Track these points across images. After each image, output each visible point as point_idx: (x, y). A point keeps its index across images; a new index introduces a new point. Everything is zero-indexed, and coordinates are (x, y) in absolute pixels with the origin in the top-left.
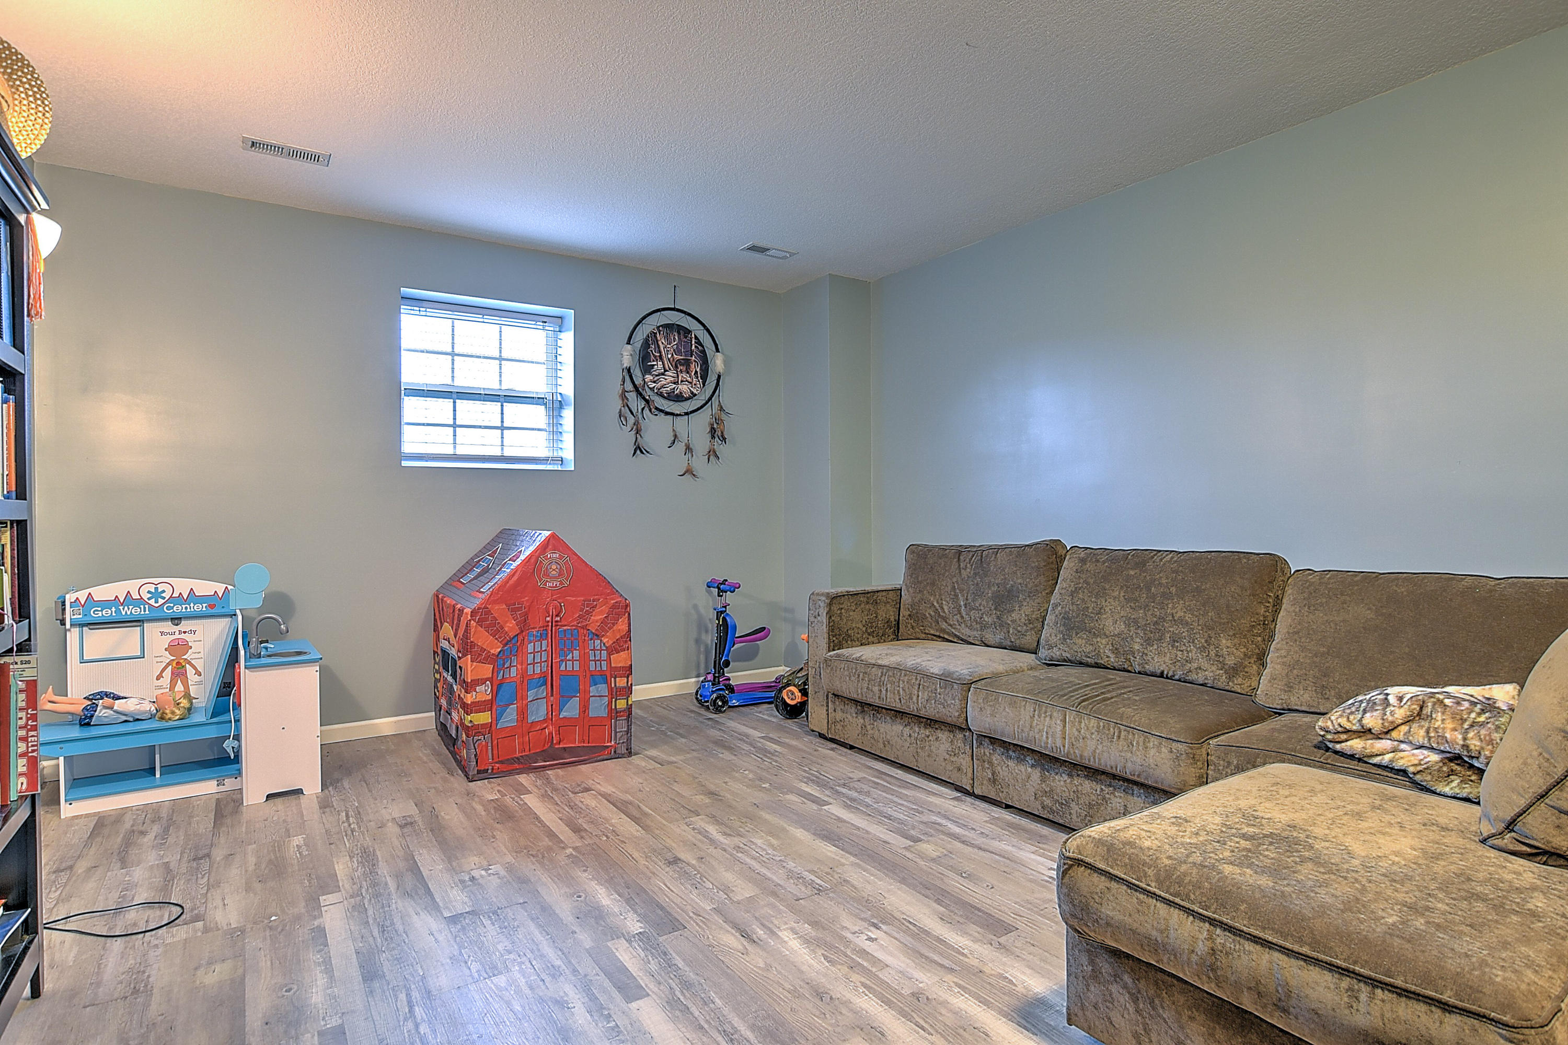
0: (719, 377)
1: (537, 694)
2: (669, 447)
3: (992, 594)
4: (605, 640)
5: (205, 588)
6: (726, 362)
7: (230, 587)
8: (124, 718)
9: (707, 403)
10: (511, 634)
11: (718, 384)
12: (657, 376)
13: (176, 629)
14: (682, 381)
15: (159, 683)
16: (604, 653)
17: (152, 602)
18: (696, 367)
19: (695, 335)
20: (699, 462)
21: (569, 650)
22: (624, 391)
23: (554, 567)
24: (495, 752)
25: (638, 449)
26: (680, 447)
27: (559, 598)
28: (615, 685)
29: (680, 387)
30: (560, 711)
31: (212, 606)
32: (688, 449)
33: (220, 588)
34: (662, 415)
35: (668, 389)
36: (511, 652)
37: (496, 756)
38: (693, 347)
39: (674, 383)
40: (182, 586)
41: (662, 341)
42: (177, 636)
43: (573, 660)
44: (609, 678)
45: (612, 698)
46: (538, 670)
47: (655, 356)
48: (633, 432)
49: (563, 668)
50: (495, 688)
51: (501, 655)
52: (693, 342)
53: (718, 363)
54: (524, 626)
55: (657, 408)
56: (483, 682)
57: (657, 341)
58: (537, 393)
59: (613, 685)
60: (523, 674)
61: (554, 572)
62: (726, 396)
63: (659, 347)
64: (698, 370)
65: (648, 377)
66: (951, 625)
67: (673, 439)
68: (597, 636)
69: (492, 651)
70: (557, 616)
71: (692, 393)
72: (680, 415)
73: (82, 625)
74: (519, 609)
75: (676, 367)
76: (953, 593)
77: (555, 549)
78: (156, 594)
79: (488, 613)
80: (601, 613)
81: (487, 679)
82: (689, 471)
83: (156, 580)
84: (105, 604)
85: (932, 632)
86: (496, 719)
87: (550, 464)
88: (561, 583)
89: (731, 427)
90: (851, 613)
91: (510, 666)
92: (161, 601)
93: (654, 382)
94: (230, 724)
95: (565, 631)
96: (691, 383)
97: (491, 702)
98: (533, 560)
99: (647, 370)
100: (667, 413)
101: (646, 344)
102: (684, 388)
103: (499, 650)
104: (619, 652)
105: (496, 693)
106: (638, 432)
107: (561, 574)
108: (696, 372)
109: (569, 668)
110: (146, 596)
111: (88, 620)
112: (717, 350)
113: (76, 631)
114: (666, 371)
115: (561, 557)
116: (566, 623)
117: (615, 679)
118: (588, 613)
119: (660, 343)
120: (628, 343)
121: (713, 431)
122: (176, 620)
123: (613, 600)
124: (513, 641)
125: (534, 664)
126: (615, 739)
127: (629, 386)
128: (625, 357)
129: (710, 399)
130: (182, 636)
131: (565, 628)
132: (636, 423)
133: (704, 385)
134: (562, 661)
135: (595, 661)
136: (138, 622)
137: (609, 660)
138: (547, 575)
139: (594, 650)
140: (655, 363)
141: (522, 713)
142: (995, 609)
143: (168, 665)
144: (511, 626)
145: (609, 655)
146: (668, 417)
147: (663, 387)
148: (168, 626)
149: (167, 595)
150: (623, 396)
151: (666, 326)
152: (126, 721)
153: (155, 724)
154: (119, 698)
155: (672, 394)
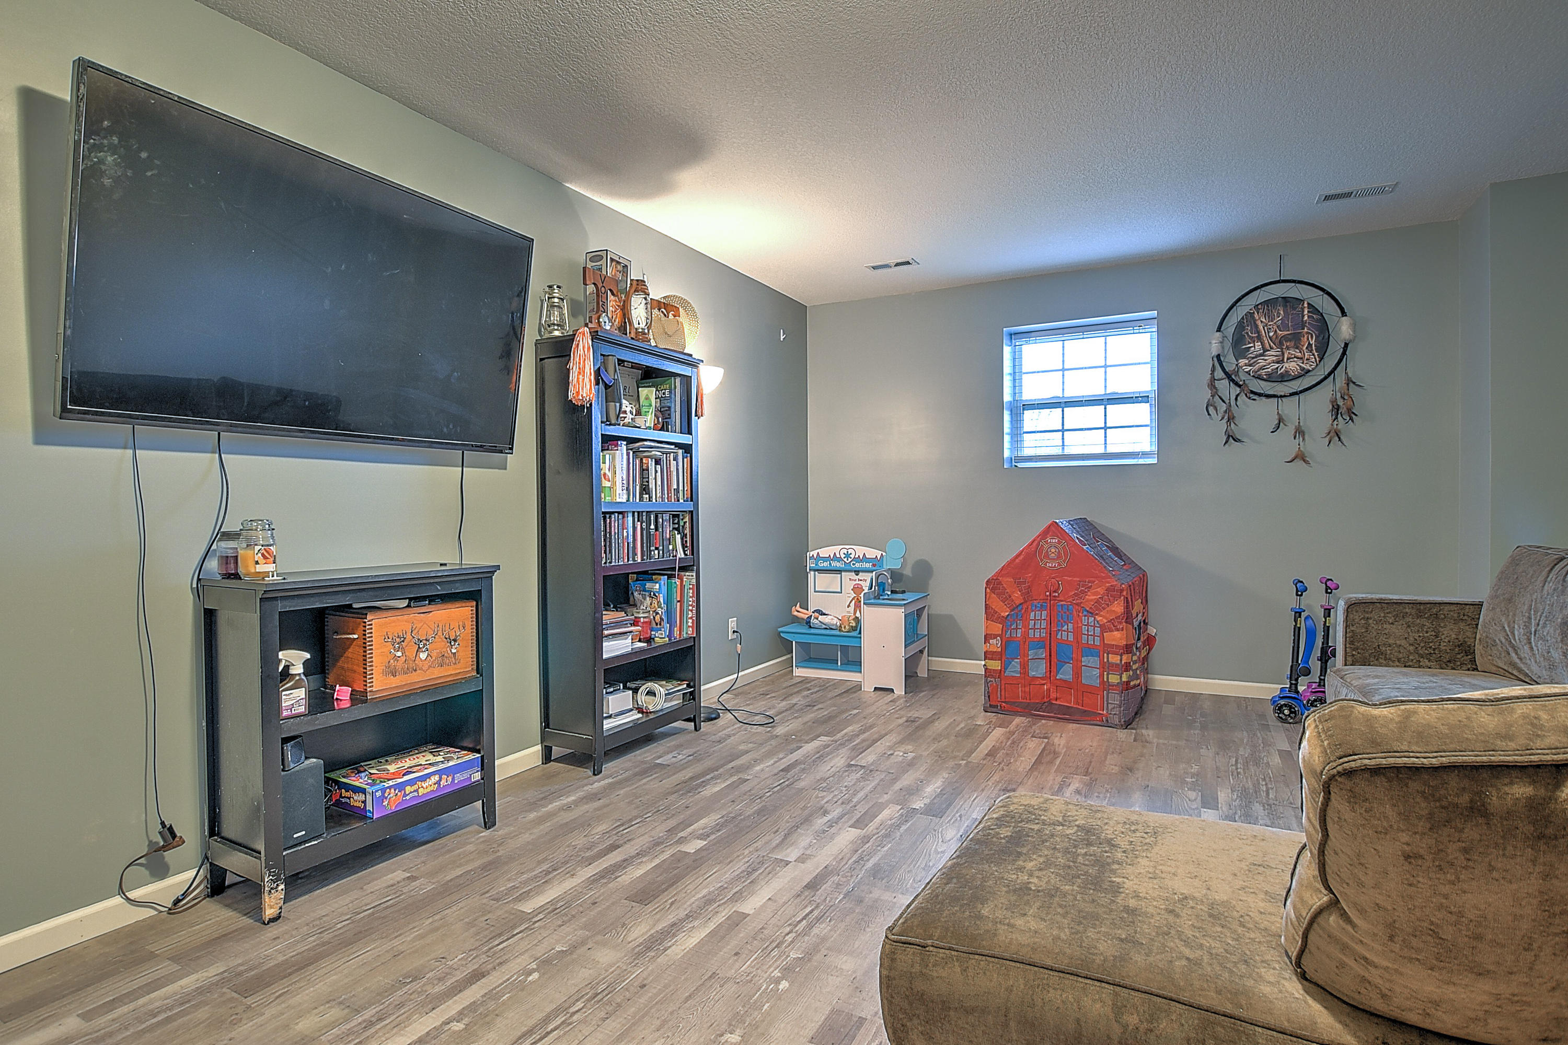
0: (1346, 345)
1: (1036, 654)
2: (1272, 432)
3: (1563, 619)
4: (1099, 618)
5: (872, 553)
6: (1354, 326)
7: (884, 554)
8: (824, 626)
9: (1329, 374)
10: (1018, 602)
11: (1344, 353)
12: (1253, 358)
13: (857, 577)
14: (1288, 359)
15: (848, 609)
16: (1098, 630)
17: (845, 560)
18: (1310, 339)
19: (1309, 304)
20: (1316, 445)
21: (1065, 622)
22: (1213, 379)
23: (1053, 550)
24: (1003, 693)
25: (1231, 437)
26: (1287, 431)
27: (1057, 577)
28: (1108, 660)
29: (1286, 365)
30: (1057, 672)
31: (874, 565)
32: (1300, 432)
33: (878, 553)
34: (1264, 399)
35: (1269, 370)
36: (1017, 616)
37: (1003, 697)
38: (1306, 318)
39: (1278, 363)
40: (860, 551)
41: (1261, 320)
42: (857, 582)
43: (1068, 631)
44: (1101, 653)
45: (1104, 671)
46: (1037, 635)
47: (1251, 338)
48: (1225, 421)
49: (1059, 637)
50: (1004, 643)
51: (1009, 618)
52: (1306, 312)
53: (1344, 329)
54: (1028, 597)
55: (1252, 392)
56: (995, 637)
57: (1255, 321)
58: (1140, 393)
59: (1105, 660)
60: (1025, 635)
61: (1053, 555)
62: (1357, 366)
63: (1257, 326)
64: (1313, 342)
65: (1243, 362)
66: (1521, 659)
67: (1277, 422)
68: (1091, 613)
69: (1002, 614)
70: (1055, 592)
71: (1302, 369)
72: (1285, 396)
73: (815, 570)
74: (1024, 583)
75: (1281, 343)
76: (1527, 614)
77: (1054, 535)
78: (848, 555)
79: (1000, 583)
80: (1096, 593)
81: (998, 635)
82: (1301, 457)
83: (847, 547)
84: (825, 559)
85: (1501, 665)
86: (1005, 667)
87: (1141, 458)
88: (1059, 565)
89: (1364, 400)
90: (1387, 626)
91: (1017, 629)
92: (850, 560)
93: (1250, 365)
94: (859, 639)
95: (1062, 605)
96: (1301, 358)
97: (1001, 653)
98: (1035, 544)
99: (1240, 353)
100: (1269, 396)
101: (1240, 326)
102: (1292, 366)
103: (1007, 614)
104: (1113, 631)
105: (1005, 646)
106: (1231, 419)
107: (1059, 557)
108: (1310, 345)
109: (1065, 638)
110: (843, 556)
111: (817, 568)
112: (1344, 313)
113: (812, 573)
114: (1265, 350)
115: (1059, 542)
116: (1063, 599)
117: (1108, 654)
118: (1083, 592)
119: (1259, 323)
120: (1219, 330)
121: (1336, 409)
122: (857, 572)
123: (1109, 583)
124: (1020, 608)
125: (1034, 629)
126: (1107, 709)
127: (1219, 373)
128: (1214, 345)
129: (1332, 372)
130: (860, 582)
131: (1062, 603)
132: (1228, 410)
133: (1321, 359)
134: (1059, 630)
135: (1088, 635)
136: (839, 571)
137: (1102, 638)
138: (1047, 556)
139: (1088, 625)
140: (1252, 345)
141: (1024, 666)
142: (1562, 641)
143: (853, 599)
144: (1017, 596)
145: (1102, 632)
146: (1272, 399)
147: (1262, 368)
148: (852, 575)
149: (852, 556)
150: (1212, 384)
151: (1266, 303)
152: (826, 628)
153: (837, 633)
154: (825, 614)
155: (1273, 375)
